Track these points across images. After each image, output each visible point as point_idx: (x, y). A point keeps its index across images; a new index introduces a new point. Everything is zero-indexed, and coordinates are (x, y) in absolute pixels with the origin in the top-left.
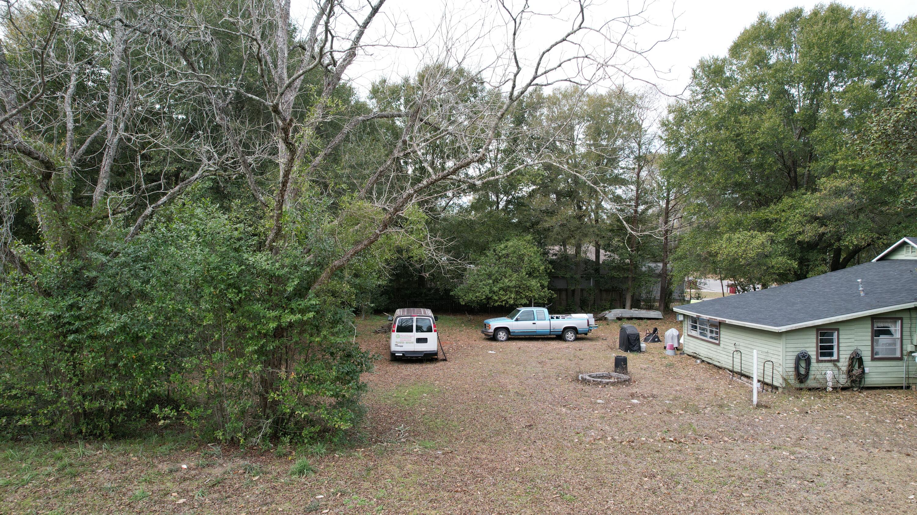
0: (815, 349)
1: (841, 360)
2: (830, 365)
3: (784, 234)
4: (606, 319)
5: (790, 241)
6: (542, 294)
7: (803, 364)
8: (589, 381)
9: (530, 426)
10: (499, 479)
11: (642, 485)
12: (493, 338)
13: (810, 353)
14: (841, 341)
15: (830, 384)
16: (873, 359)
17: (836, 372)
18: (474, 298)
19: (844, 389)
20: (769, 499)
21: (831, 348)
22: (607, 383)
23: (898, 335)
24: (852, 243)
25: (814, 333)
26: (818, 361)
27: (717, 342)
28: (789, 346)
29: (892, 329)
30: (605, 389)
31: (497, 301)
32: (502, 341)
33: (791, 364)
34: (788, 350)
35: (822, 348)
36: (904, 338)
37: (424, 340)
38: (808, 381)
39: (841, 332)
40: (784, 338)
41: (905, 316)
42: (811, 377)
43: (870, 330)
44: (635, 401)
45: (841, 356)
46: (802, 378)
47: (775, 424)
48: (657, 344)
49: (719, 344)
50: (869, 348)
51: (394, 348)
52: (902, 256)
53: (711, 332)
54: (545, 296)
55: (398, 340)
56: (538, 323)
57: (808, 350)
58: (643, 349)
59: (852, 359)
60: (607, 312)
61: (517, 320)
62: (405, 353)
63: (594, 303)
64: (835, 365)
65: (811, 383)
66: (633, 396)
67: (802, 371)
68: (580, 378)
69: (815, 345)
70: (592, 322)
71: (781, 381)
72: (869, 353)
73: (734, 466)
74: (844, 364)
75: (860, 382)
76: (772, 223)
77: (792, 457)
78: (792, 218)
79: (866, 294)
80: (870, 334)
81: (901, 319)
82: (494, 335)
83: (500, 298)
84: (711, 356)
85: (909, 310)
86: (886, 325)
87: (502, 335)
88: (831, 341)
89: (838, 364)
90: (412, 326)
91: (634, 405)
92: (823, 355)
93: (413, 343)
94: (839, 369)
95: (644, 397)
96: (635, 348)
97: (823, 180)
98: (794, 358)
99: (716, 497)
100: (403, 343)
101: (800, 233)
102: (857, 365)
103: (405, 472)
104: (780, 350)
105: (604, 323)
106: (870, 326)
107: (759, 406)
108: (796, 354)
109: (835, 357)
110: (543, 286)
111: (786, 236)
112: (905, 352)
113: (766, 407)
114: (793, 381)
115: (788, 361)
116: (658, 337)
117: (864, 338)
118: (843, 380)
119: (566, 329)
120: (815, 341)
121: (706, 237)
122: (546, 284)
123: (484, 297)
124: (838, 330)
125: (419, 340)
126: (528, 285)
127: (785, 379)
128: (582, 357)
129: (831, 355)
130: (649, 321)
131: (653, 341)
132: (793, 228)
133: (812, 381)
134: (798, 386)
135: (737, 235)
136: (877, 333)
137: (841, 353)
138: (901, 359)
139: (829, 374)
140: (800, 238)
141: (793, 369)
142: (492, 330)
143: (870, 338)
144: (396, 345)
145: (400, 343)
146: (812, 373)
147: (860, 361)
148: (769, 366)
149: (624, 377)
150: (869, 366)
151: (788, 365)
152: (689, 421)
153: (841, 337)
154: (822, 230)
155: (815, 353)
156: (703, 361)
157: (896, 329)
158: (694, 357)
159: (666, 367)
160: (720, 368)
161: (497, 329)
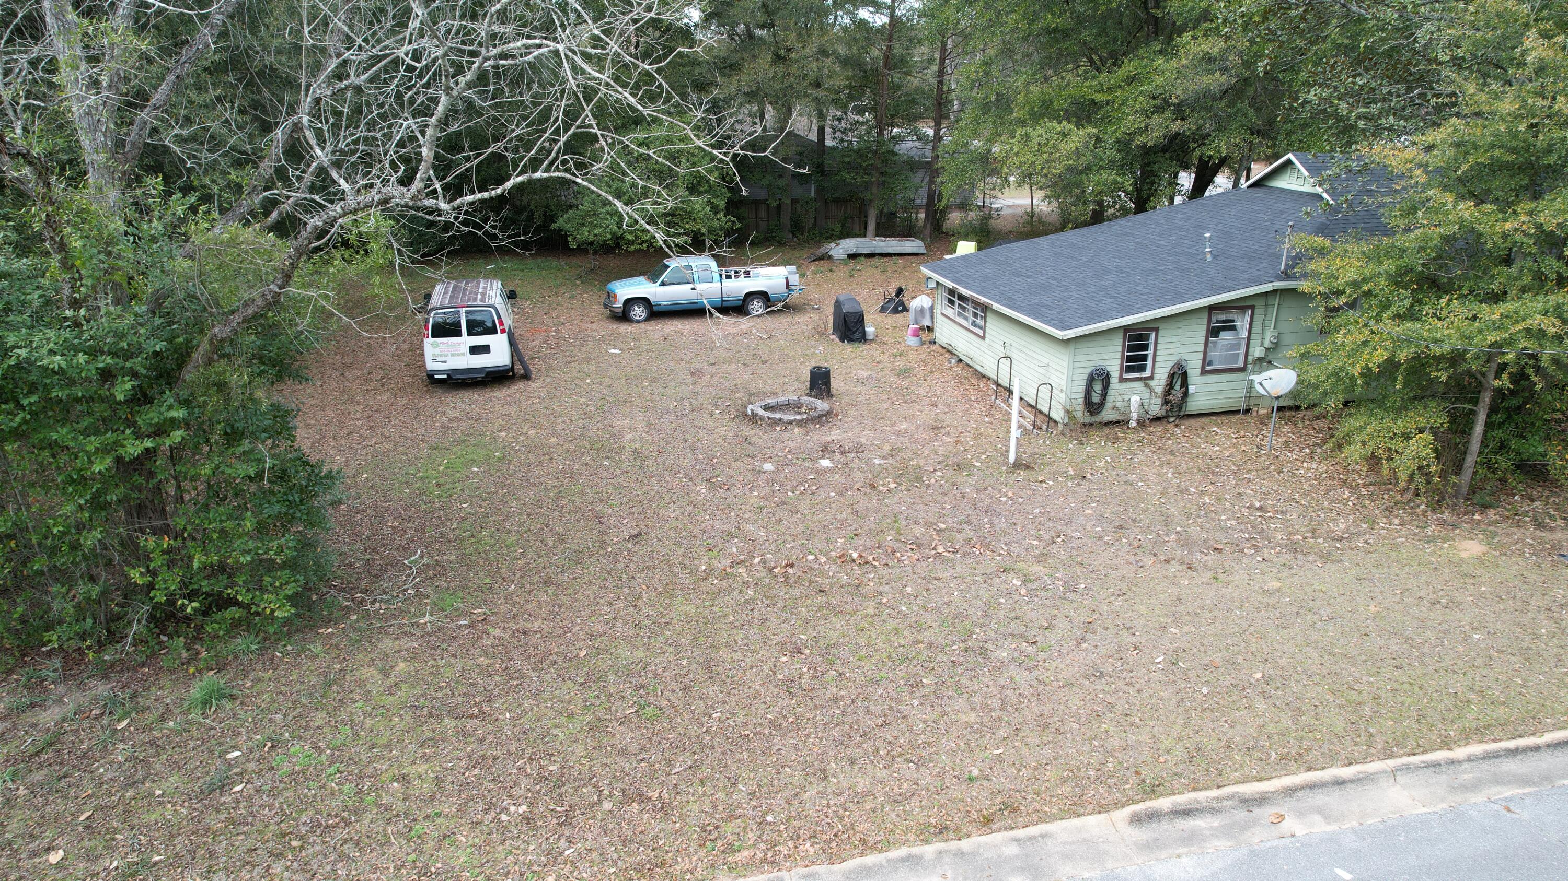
0: (1119, 362)
1: (1156, 377)
2: (1139, 384)
3: (1115, 131)
4: (830, 257)
5: (1124, 144)
6: (716, 223)
7: (1098, 387)
8: (762, 419)
9: (636, 536)
10: (548, 678)
11: (775, 674)
12: (623, 316)
13: (1109, 369)
14: (1159, 347)
15: (1135, 416)
16: (1204, 372)
17: (1147, 395)
18: (591, 238)
19: (1157, 419)
20: (958, 686)
21: (1144, 358)
22: (790, 423)
23: (1244, 334)
24: (1219, 152)
25: (1121, 336)
26: (1122, 380)
27: (981, 332)
28: (1079, 358)
29: (1238, 324)
30: (786, 435)
31: (632, 243)
32: (638, 321)
33: (1081, 387)
34: (1077, 365)
35: (1130, 359)
36: (1253, 336)
37: (485, 349)
38: (1104, 412)
39: (1161, 333)
40: (1072, 346)
41: (1259, 303)
42: (1109, 405)
43: (1205, 327)
44: (825, 463)
45: (1157, 371)
46: (1093, 407)
47: (1028, 507)
48: (900, 317)
49: (983, 338)
50: (1201, 356)
51: (431, 366)
52: (1284, 183)
53: (975, 315)
54: (721, 228)
55: (437, 351)
56: (700, 287)
57: (1107, 363)
58: (870, 337)
59: (1172, 376)
60: (832, 245)
61: (663, 284)
62: (451, 373)
63: (815, 225)
64: (1147, 385)
65: (1107, 414)
66: (826, 450)
67: (1096, 399)
68: (749, 412)
69: (1119, 355)
70: (795, 279)
71: (1062, 413)
72: (1199, 364)
73: (929, 618)
74: (1160, 382)
75: (1180, 408)
76: (1101, 107)
77: (1023, 591)
78: (1130, 102)
79: (1215, 257)
80: (1204, 334)
81: (1252, 308)
82: (624, 312)
83: (636, 237)
84: (972, 354)
85: (1266, 294)
86: (1230, 317)
87: (638, 312)
88: (1145, 347)
89: (1152, 383)
90: (459, 322)
91: (820, 472)
92: (1130, 369)
93: (463, 354)
94: (1152, 391)
95: (843, 453)
96: (856, 336)
97: (1187, 36)
98: (1086, 376)
99: (880, 692)
100: (446, 355)
101: (1141, 131)
102: (1179, 383)
103: (392, 680)
104: (1065, 364)
105: (826, 264)
106: (1205, 321)
107: (1017, 465)
108: (1089, 370)
109: (1148, 373)
110: (715, 209)
111: (1119, 134)
112: (1250, 359)
113: (1028, 467)
114: (1080, 412)
115: (1075, 383)
116: (903, 304)
117: (1194, 340)
118: (1156, 408)
119: (750, 296)
120: (1120, 348)
121: (994, 122)
122: (722, 204)
123: (609, 236)
124: (1156, 330)
125: (475, 350)
126: (689, 209)
127: (1068, 412)
128: (765, 357)
129: (1142, 369)
130: (901, 261)
131: (895, 311)
132: (1132, 122)
133: (1110, 412)
134: (1088, 419)
135: (1039, 131)
136: (1214, 332)
137: (1157, 365)
138: (1243, 370)
139: (1135, 400)
140: (1140, 140)
141: (1082, 395)
142: (619, 304)
143: (1203, 340)
144: (434, 360)
145: (441, 355)
146: (1110, 399)
147: (1185, 376)
148: (1045, 391)
149: (822, 405)
150: (1196, 384)
151: (1075, 389)
152: (897, 508)
153: (1160, 341)
154: (1176, 126)
155: (1118, 368)
156: (960, 361)
157: (1242, 322)
158: (948, 351)
159: (899, 374)
160: (984, 376)
161: (630, 302)
